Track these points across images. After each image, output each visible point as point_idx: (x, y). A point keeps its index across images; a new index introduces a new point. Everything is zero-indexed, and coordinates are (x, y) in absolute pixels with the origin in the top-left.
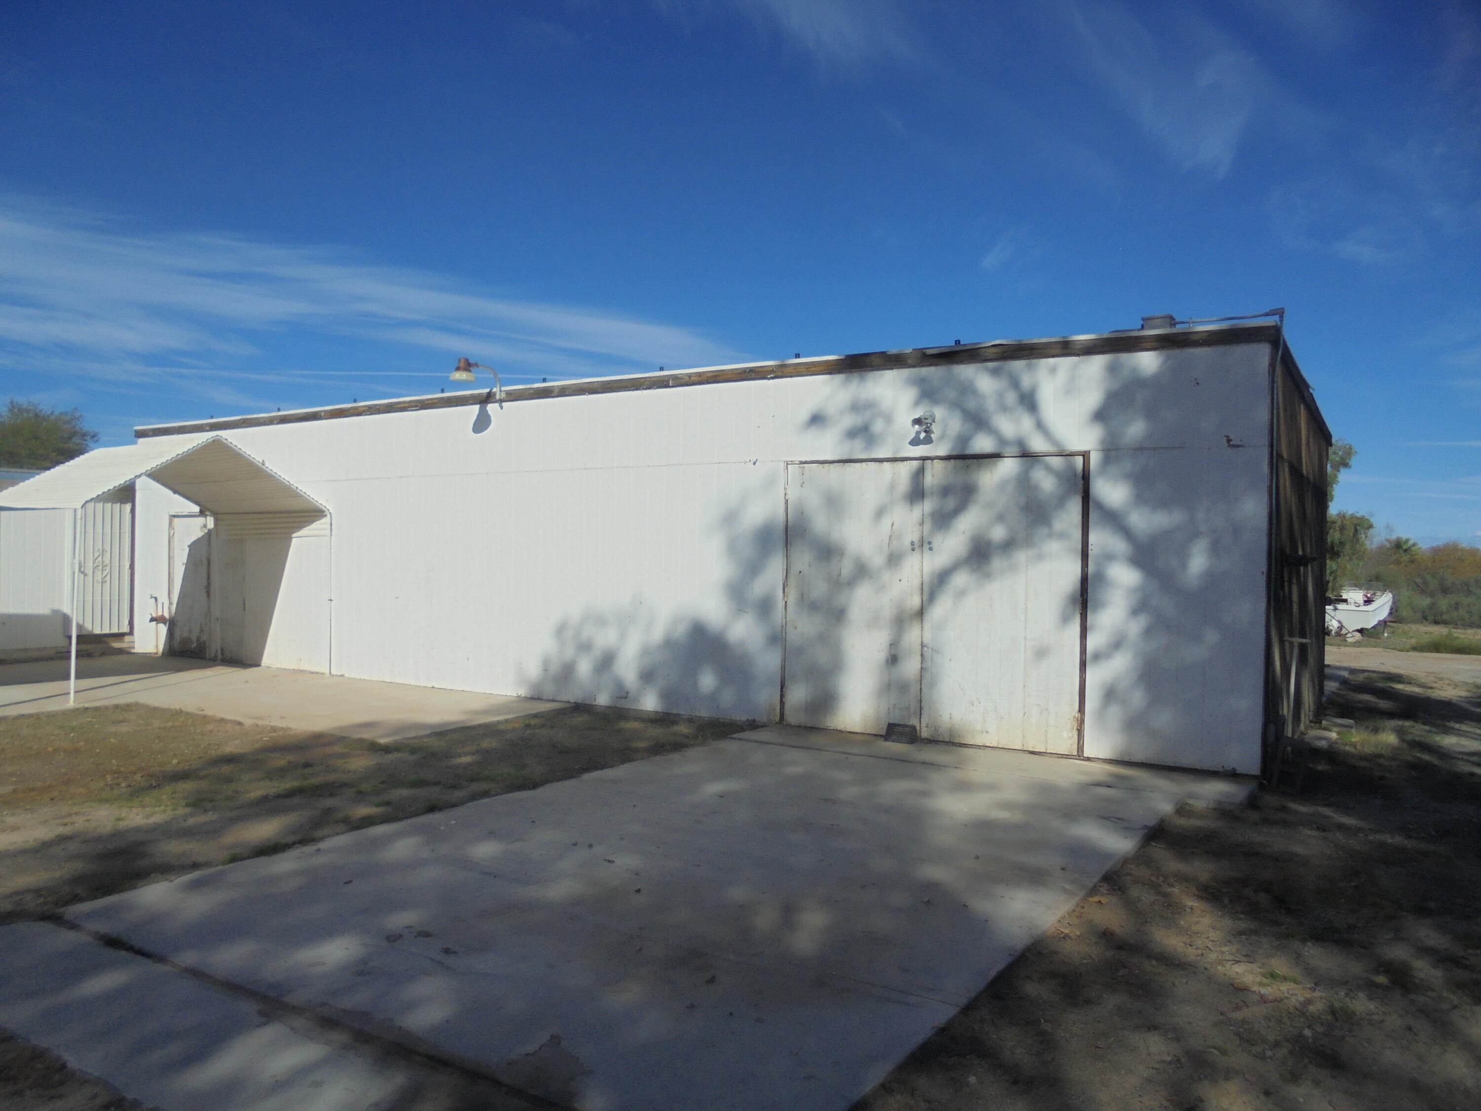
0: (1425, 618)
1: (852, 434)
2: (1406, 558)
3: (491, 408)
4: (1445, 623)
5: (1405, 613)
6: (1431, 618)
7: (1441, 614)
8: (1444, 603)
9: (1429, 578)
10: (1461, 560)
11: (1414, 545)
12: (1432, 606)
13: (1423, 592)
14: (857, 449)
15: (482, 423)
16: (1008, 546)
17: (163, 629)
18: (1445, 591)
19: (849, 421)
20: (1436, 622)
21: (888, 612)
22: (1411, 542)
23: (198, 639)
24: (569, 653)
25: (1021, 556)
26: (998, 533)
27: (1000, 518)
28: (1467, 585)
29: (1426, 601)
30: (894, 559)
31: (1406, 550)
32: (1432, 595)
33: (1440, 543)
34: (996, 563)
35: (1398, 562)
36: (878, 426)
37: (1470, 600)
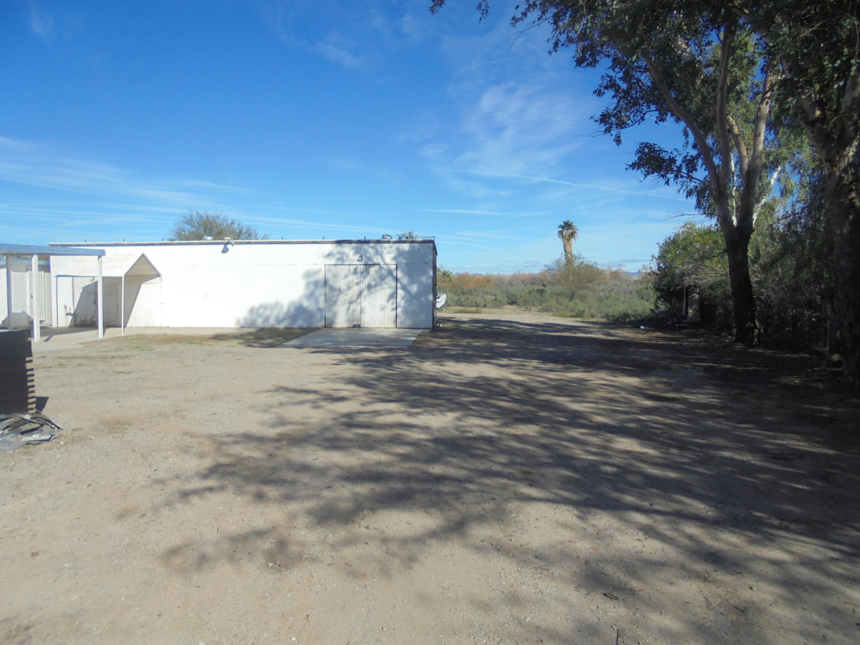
0: (457, 304)
1: (339, 259)
2: (447, 279)
3: (229, 246)
4: (463, 306)
5: (450, 302)
6: (459, 304)
7: (462, 302)
8: (463, 298)
9: (457, 288)
10: (469, 281)
11: (451, 273)
12: (459, 299)
13: (455, 294)
14: (340, 262)
15: (225, 251)
16: (375, 286)
17: (70, 318)
18: (463, 293)
19: (338, 256)
20: (461, 306)
21: (347, 301)
22: (449, 273)
23: (91, 320)
24: (254, 317)
25: (378, 288)
26: (373, 283)
27: (374, 280)
28: (471, 290)
29: (456, 298)
30: (349, 288)
31: (448, 276)
32: (459, 295)
33: (462, 272)
34: (373, 290)
35: (445, 281)
36: (345, 258)
37: (472, 297)
